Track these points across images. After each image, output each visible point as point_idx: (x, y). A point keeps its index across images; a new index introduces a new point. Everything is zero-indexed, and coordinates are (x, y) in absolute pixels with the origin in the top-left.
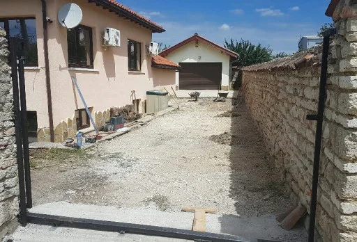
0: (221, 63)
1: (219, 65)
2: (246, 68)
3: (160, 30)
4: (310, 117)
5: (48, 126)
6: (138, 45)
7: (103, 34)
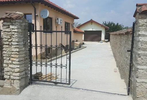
0: (101, 31)
1: (100, 32)
2: (112, 33)
3: (77, 18)
4: (128, 51)
5: (35, 54)
6: (69, 24)
7: (56, 20)
